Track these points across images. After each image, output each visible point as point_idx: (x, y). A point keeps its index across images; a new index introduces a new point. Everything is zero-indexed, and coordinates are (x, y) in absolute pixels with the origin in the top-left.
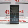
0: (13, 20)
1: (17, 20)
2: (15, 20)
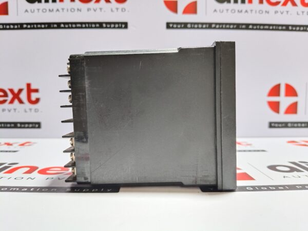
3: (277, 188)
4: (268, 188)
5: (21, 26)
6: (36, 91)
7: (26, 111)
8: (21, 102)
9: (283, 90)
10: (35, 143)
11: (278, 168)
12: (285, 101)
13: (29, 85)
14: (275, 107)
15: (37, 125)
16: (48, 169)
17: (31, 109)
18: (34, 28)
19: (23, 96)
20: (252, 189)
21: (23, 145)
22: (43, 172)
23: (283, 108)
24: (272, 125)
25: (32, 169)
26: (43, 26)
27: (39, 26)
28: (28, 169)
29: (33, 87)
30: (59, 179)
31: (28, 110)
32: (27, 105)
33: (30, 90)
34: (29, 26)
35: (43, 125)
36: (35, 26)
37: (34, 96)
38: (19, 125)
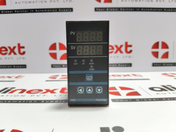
0: (81, 91)
1: (99, 91)
2: (90, 91)
3: (152, 100)
4: (147, 100)
5: (13, 12)
6: (23, 47)
7: (18, 59)
8: (15, 54)
9: (160, 45)
10: (23, 76)
12: (161, 51)
13: (19, 45)
14: (156, 54)
15: (24, 66)
16: (32, 91)
17: (20, 58)
18: (20, 12)
19: (16, 50)
20: (139, 100)
21: (17, 77)
22: (29, 92)
23: (160, 55)
24: (154, 65)
25: (23, 91)
26: (26, 11)
27: (23, 11)
28: (21, 91)
29: (21, 45)
30: (38, 96)
31: (19, 58)
32: (18, 55)
33: (20, 47)
34: (18, 11)
35: (27, 66)
36: (21, 11)
37: (22, 50)
38: (14, 67)
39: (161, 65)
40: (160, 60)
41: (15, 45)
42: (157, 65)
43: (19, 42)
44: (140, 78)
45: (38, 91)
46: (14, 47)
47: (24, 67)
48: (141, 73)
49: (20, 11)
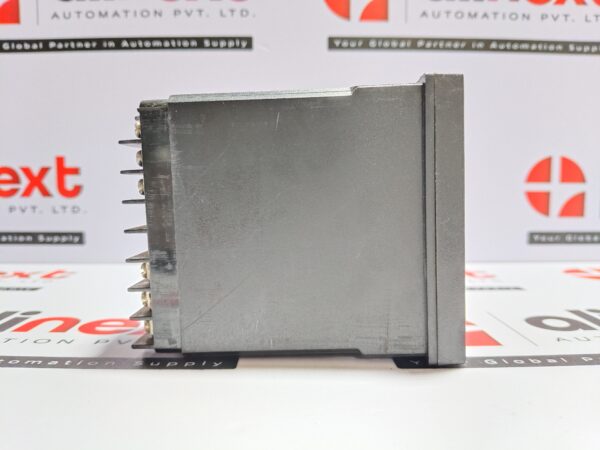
3: (544, 361)
4: (527, 362)
5: (45, 46)
6: (75, 171)
7: (55, 211)
8: (45, 193)
9: (556, 170)
11: (546, 322)
12: (560, 192)
13: (60, 161)
14: (540, 202)
16: (99, 323)
17: (64, 208)
18: (69, 49)
19: (50, 182)
20: (495, 363)
21: (49, 276)
22: (89, 328)
23: (557, 204)
24: (535, 238)
25: (68, 324)
26: (87, 45)
27: (80, 45)
28: (59, 323)
29: (68, 164)
30: (120, 342)
31: (58, 209)
32: (57, 199)
33: (63, 170)
34: (60, 46)
35: (88, 238)
36: (73, 45)
37: (70, 182)
38: (41, 238)
39: (561, 238)
40: (555, 223)
41: (46, 164)
42: (543, 238)
43: (60, 154)
44: (488, 283)
45: (121, 323)
46: (44, 171)
47: (77, 239)
48: (489, 268)
49: (67, 45)
